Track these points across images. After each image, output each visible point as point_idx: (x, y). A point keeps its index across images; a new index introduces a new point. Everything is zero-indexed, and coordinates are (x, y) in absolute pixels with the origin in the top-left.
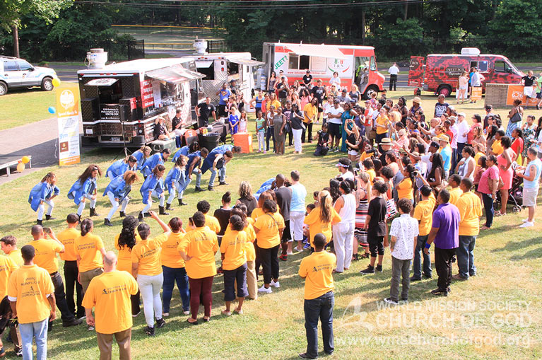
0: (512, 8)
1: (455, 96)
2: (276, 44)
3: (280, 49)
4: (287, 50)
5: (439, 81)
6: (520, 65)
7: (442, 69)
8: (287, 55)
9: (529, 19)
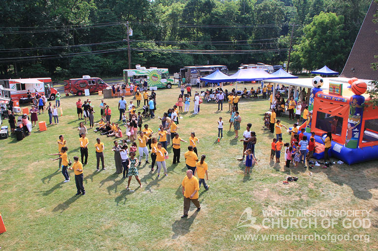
0: (78, 59)
1: (84, 95)
2: (10, 80)
3: (12, 82)
4: (15, 82)
5: (77, 90)
6: (105, 79)
7: (77, 85)
8: (15, 84)
9: (85, 63)
